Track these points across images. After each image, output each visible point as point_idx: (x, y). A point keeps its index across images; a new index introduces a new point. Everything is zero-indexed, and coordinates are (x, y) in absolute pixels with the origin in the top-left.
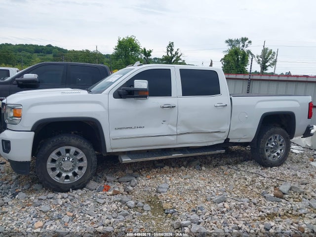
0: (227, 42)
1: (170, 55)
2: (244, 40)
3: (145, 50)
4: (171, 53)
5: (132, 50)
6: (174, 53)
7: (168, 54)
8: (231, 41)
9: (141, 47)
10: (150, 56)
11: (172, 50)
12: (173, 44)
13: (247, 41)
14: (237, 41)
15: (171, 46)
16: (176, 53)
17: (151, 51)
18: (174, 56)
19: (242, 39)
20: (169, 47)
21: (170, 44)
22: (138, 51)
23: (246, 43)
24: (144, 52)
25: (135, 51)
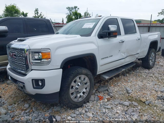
0: (67, 8)
1: (37, 16)
2: (76, 7)
3: (23, 13)
4: (37, 15)
5: (15, 13)
6: (39, 14)
7: (35, 15)
8: (69, 8)
9: (20, 11)
10: (27, 16)
11: (38, 13)
12: (38, 9)
13: (77, 8)
14: (72, 8)
15: (37, 10)
16: (41, 15)
17: (27, 14)
18: (39, 16)
19: (75, 7)
20: (35, 11)
21: (36, 10)
22: (19, 13)
23: (77, 9)
24: (23, 14)
25: (17, 13)
